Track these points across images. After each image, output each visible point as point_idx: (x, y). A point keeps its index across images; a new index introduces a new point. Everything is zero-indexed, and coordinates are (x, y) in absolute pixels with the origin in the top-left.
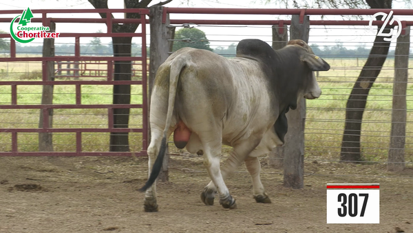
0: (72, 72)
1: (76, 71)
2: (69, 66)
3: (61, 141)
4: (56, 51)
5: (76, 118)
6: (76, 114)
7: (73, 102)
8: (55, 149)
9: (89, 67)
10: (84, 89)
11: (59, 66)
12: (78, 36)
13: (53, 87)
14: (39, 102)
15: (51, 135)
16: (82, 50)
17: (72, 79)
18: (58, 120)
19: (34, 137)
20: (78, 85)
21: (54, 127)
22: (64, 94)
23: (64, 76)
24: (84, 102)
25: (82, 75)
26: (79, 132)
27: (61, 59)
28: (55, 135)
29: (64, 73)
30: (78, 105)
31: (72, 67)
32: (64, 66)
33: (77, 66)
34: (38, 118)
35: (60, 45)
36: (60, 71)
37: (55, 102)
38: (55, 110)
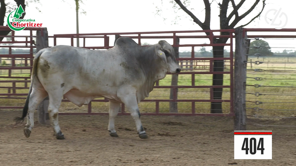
0: (189, 67)
1: (191, 66)
2: (187, 64)
3: (182, 107)
4: (180, 55)
5: (191, 94)
6: (191, 91)
7: (190, 84)
8: (179, 112)
9: (199, 64)
10: (197, 77)
11: (182, 64)
12: (193, 46)
13: (178, 76)
14: (169, 84)
15: (177, 103)
16: (195, 54)
17: (189, 71)
18: (181, 95)
19: (167, 104)
20: (193, 74)
21: (178, 99)
22: (184, 80)
23: (184, 69)
24: (197, 84)
25: (195, 69)
26: (193, 102)
27: (182, 59)
28: (179, 104)
29: (184, 67)
30: (193, 86)
31: (189, 64)
32: (184, 64)
33: (192, 63)
34: (169, 94)
35: (182, 52)
36: (182, 66)
37: (179, 84)
38: (179, 89)
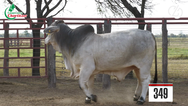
0: (16, 44)
1: (18, 43)
2: (15, 42)
3: (12, 72)
4: (10, 35)
7: (16, 56)
8: (10, 75)
9: (23, 42)
10: (21, 51)
11: (11, 42)
12: (18, 29)
13: (9, 50)
14: (3, 56)
15: (8, 70)
16: (19, 35)
17: (17, 47)
18: (11, 63)
19: (2, 71)
20: (18, 49)
21: (9, 66)
23: (13, 46)
24: (21, 56)
25: (21, 45)
26: (19, 68)
27: (12, 39)
28: (10, 70)
29: (13, 44)
30: (18, 57)
31: (16, 42)
32: (13, 42)
33: (18, 41)
34: (3, 63)
35: (11, 33)
36: (12, 43)
37: (10, 56)
38: (10, 60)
